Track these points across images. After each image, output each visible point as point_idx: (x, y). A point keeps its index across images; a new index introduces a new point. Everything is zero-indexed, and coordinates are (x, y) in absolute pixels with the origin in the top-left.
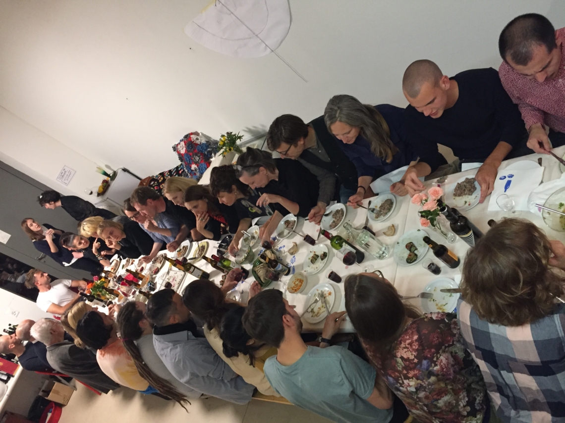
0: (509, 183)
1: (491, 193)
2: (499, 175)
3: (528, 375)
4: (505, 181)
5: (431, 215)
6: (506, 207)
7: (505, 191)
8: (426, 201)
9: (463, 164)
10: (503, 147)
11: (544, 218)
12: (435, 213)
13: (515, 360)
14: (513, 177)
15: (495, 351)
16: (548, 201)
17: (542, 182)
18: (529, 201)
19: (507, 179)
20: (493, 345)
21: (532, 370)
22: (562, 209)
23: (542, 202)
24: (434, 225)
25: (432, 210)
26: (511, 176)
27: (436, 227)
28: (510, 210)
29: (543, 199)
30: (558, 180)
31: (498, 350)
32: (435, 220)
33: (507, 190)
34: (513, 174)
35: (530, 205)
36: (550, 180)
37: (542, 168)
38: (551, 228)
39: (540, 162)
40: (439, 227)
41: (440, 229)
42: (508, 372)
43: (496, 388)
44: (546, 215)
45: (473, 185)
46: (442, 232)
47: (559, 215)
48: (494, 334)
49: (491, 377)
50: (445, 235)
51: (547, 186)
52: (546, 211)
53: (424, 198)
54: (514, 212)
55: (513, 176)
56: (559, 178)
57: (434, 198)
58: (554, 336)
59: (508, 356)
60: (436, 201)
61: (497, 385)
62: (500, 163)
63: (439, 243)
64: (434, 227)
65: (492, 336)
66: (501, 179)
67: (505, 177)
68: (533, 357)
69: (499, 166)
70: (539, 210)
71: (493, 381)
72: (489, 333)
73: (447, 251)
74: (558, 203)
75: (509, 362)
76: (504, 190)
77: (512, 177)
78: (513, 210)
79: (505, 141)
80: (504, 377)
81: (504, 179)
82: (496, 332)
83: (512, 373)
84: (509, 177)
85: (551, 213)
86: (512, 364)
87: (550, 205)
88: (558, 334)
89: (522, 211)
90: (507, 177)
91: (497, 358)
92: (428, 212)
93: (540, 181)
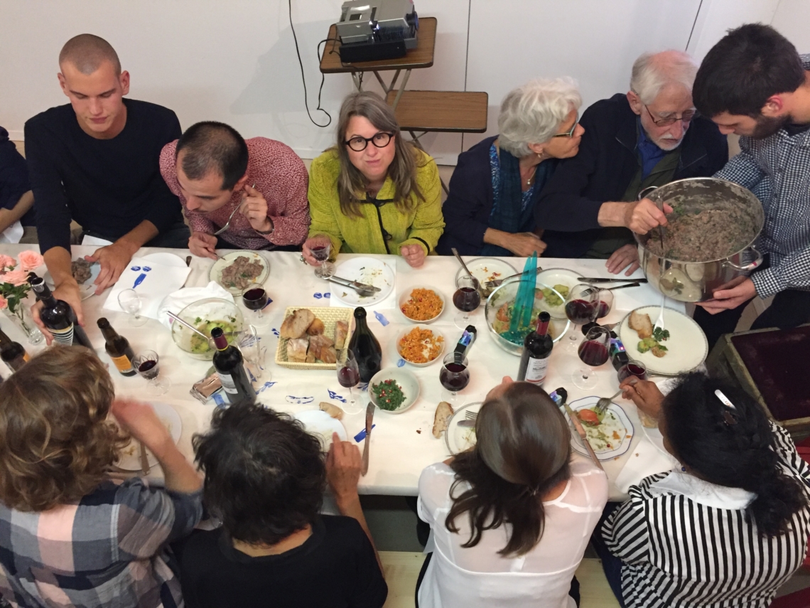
0: (142, 278)
1: (113, 285)
2: (133, 263)
3: (56, 586)
4: (138, 274)
5: (14, 292)
6: (129, 307)
7: (134, 287)
8: (12, 269)
9: (86, 236)
10: (147, 228)
11: (173, 332)
12: (20, 292)
13: (40, 565)
14: (150, 272)
15: (15, 550)
16: (184, 311)
17: (184, 286)
18: (161, 306)
19: (142, 272)
20: (13, 541)
21: (63, 581)
22: (198, 326)
23: (176, 311)
24: (13, 311)
25: (16, 285)
26: (147, 269)
27: (16, 314)
28: (133, 313)
29: (179, 307)
30: (203, 289)
31: (18, 550)
32: (18, 302)
33: (138, 286)
34: (150, 267)
35: (161, 312)
36: (194, 285)
37: (189, 269)
38: (179, 347)
39: (188, 261)
40: (20, 314)
41: (22, 319)
42: (29, 581)
43: (13, 596)
44: (177, 329)
45: (88, 270)
46: (23, 324)
47: (192, 333)
48: (17, 527)
49: (7, 582)
50: (28, 330)
51: (188, 292)
52: (179, 324)
53: (9, 263)
54: (137, 318)
55: (150, 269)
56: (205, 286)
57: (26, 266)
58: (102, 537)
59: (31, 559)
60: (27, 273)
61: (15, 593)
62: (138, 249)
63: (13, 339)
64: (11, 314)
65: (13, 530)
66: (133, 269)
67: (139, 268)
68: (66, 564)
69: (136, 252)
70: (171, 321)
71: (10, 588)
72: (9, 524)
73: (23, 355)
74: (195, 317)
75: (32, 567)
76: (133, 285)
77: (148, 271)
78: (136, 314)
79: (151, 221)
80: (24, 586)
81: (137, 270)
82: (19, 524)
83: (35, 582)
84: (145, 269)
85: (184, 327)
86: (35, 571)
87: (186, 317)
88: (110, 534)
89: (148, 319)
90: (142, 269)
91: (15, 561)
92: (10, 287)
93: (182, 285)
